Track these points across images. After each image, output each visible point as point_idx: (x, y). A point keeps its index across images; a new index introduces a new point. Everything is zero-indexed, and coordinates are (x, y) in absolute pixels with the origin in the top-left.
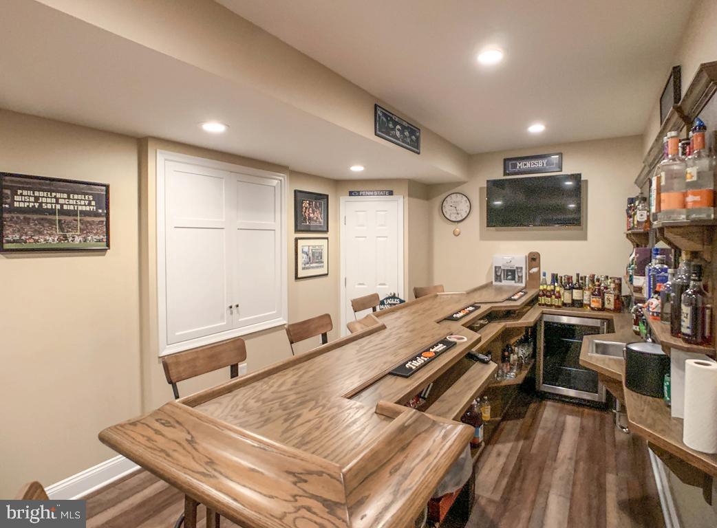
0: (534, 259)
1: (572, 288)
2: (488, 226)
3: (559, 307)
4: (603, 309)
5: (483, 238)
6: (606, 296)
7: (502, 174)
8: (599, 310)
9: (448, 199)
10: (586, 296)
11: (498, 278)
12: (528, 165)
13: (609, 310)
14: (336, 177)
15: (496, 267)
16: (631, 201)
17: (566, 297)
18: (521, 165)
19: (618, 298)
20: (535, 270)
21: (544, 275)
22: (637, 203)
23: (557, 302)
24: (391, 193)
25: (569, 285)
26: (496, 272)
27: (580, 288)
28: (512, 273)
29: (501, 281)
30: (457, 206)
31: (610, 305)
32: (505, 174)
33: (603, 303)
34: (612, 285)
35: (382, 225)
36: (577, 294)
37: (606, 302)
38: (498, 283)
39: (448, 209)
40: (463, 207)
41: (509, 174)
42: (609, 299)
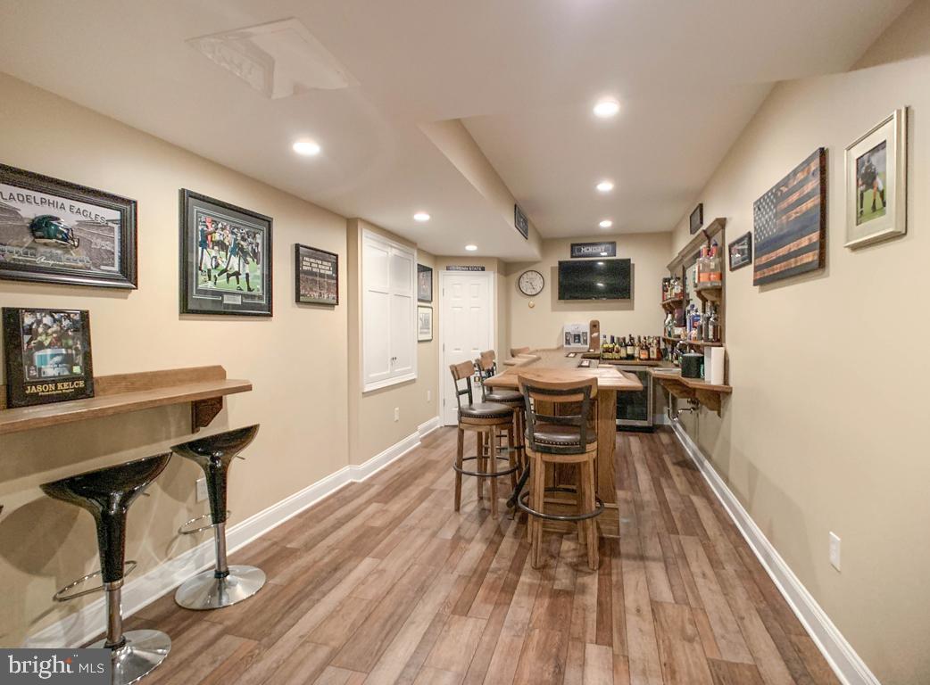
0: (595, 326)
1: (626, 345)
2: (560, 298)
3: (618, 360)
4: (649, 359)
5: (554, 309)
6: (651, 349)
7: (569, 255)
8: (646, 360)
9: (525, 276)
10: (635, 351)
11: (568, 342)
12: (590, 250)
13: (653, 359)
14: (436, 253)
15: (566, 333)
16: (665, 280)
17: (623, 353)
18: (585, 250)
19: (659, 350)
20: (595, 334)
21: (605, 337)
22: (672, 281)
23: (617, 356)
24: (483, 269)
25: (623, 343)
26: (566, 337)
27: (632, 345)
28: (577, 337)
29: (569, 344)
30: (532, 282)
31: (654, 356)
32: (572, 257)
33: (649, 355)
34: (655, 341)
35: (474, 297)
36: (630, 350)
37: (651, 353)
38: (568, 346)
39: (524, 285)
40: (538, 283)
41: (576, 257)
42: (653, 352)
